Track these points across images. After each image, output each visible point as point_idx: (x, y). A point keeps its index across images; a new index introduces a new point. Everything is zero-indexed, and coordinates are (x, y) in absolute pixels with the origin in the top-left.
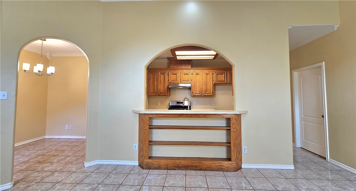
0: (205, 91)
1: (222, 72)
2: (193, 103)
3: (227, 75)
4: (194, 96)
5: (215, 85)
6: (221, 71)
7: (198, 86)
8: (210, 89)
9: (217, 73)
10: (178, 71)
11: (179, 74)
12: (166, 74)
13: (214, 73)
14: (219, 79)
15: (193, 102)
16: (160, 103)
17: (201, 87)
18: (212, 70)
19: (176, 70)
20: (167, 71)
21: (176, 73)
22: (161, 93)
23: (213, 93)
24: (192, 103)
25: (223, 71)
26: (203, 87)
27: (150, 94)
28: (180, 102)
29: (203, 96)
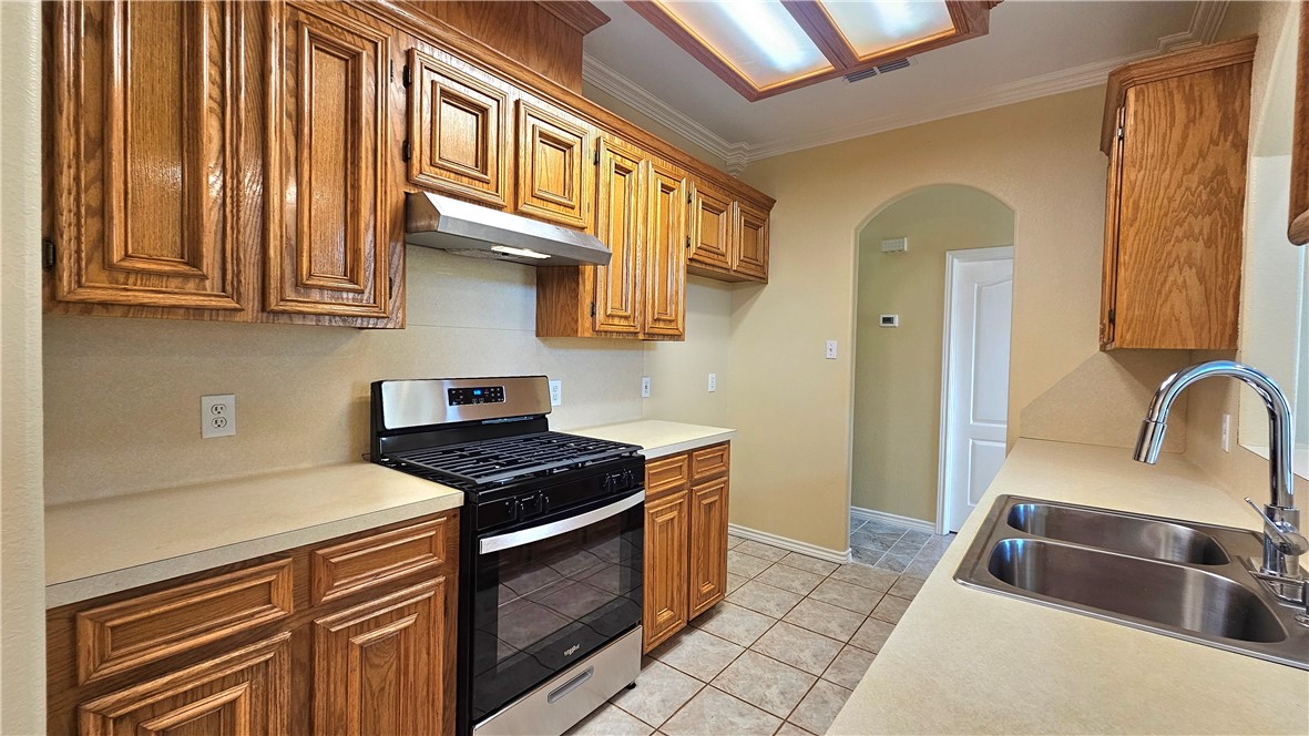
0: (653, 307)
1: (720, 197)
2: (552, 393)
6: (714, 193)
7: (621, 263)
8: (674, 292)
9: (703, 199)
11: (507, 121)
12: (375, 67)
13: (693, 191)
14: (705, 239)
15: (552, 384)
17: (639, 274)
21: (473, 96)
22: (303, 288)
25: (722, 195)
28: (476, 393)
29: (641, 336)
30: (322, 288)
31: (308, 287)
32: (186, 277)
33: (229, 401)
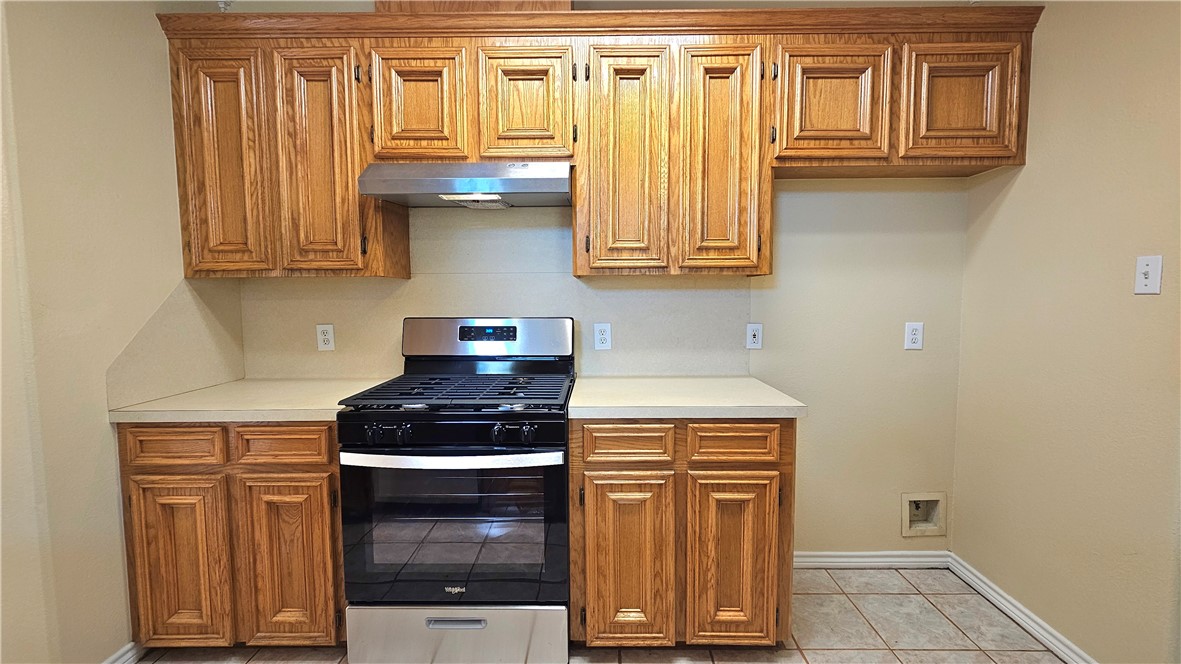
0: (692, 233)
1: (854, 49)
2: (598, 336)
3: (895, 87)
4: (597, 277)
5: (785, 173)
6: (839, 45)
7: (636, 185)
8: (742, 210)
9: (809, 62)
10: (456, 41)
11: (464, 72)
12: (343, 77)
13: (782, 58)
14: (820, 122)
15: (598, 327)
16: (330, 336)
17: (664, 193)
18: (759, 39)
19: (432, 33)
20: (355, 43)
21: (429, 65)
22: (304, 252)
23: (766, 251)
24: (584, 330)
25: (862, 45)
26: (683, 191)
27: (208, 256)
28: (488, 331)
29: (675, 271)
30: (315, 251)
31: (307, 251)
32: (244, 252)
33: (330, 328)
